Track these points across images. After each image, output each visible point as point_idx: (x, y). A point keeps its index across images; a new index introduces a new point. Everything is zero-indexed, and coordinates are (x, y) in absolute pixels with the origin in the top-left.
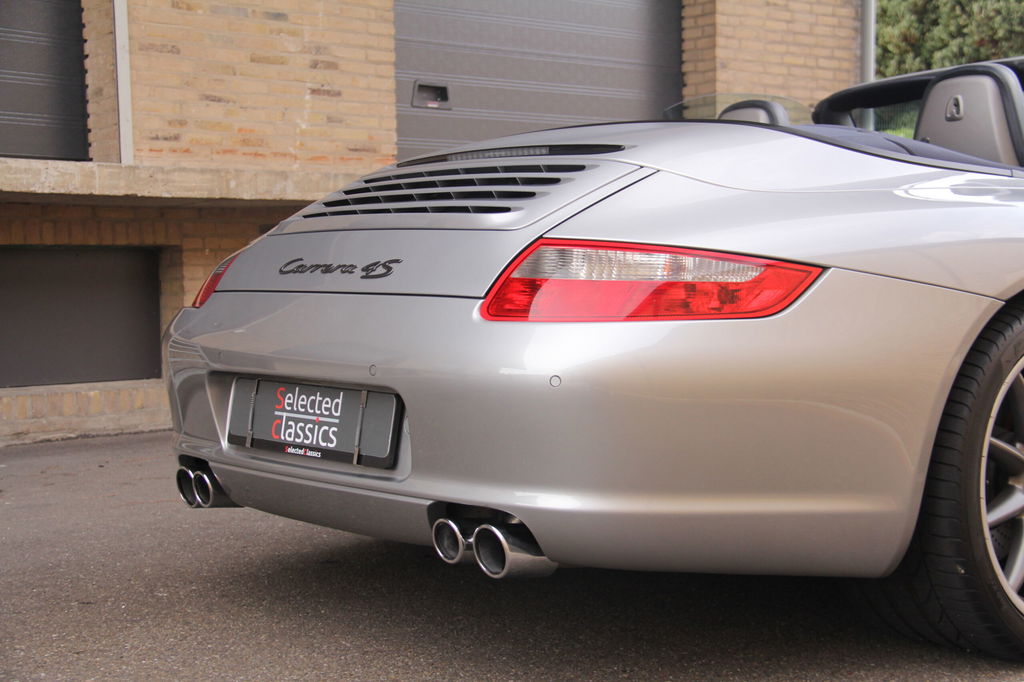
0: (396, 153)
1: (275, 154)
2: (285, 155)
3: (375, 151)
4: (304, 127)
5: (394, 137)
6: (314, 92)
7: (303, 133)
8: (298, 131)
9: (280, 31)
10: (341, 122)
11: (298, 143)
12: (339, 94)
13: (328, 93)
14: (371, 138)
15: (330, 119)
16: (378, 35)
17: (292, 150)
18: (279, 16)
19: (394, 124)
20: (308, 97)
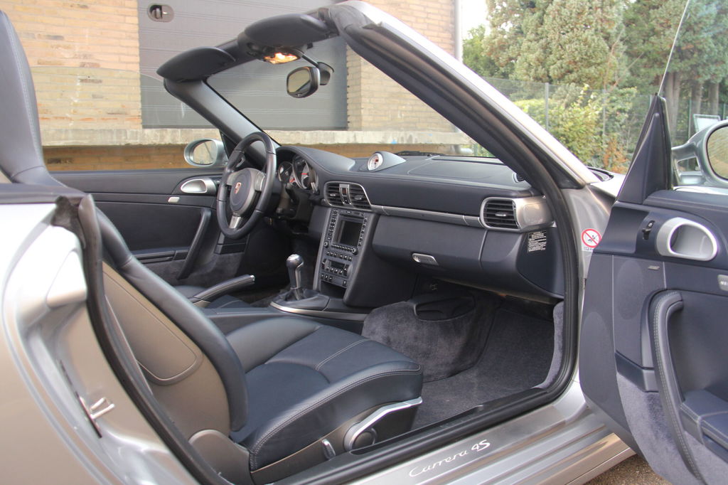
0: (140, 114)
1: (56, 118)
2: (63, 118)
3: (126, 114)
4: (76, 101)
5: (140, 105)
6: (82, 81)
7: (75, 105)
8: (72, 104)
9: (58, 46)
10: (102, 97)
11: (72, 111)
12: (100, 81)
13: (93, 81)
14: (123, 106)
15: (94, 96)
16: (127, 47)
17: (68, 115)
18: (57, 37)
19: (139, 98)
20: (78, 84)
